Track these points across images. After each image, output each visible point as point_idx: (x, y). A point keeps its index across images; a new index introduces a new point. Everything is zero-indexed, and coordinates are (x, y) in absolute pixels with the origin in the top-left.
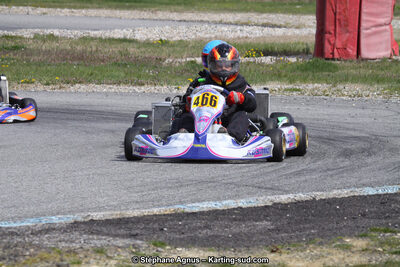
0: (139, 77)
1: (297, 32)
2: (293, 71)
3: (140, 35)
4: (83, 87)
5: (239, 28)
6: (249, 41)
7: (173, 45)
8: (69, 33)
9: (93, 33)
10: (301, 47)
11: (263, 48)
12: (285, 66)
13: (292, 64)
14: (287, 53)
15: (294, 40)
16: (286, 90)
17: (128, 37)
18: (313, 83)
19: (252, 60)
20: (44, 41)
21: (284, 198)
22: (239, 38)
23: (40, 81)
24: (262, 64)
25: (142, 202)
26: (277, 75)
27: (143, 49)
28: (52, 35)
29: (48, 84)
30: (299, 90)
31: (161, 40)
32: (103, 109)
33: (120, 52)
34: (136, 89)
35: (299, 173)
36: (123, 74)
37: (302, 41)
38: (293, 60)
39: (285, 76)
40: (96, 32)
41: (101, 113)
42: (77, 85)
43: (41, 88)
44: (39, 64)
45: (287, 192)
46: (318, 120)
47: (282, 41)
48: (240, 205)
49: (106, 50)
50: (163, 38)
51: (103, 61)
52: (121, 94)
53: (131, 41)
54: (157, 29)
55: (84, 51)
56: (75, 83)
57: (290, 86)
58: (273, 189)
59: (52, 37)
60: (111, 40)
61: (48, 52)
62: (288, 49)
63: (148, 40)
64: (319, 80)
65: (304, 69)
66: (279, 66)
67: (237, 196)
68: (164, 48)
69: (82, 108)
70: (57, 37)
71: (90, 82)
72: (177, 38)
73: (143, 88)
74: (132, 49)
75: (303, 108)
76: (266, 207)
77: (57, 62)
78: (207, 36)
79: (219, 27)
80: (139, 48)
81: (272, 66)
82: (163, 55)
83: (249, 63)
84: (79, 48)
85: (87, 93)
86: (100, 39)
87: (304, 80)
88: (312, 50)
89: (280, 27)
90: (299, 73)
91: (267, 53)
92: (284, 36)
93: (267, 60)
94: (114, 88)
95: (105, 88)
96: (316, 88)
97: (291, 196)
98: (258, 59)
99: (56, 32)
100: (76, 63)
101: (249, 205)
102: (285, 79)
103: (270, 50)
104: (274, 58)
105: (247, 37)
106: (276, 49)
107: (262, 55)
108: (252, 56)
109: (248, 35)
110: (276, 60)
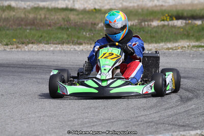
0: (79, 38)
2: (199, 31)
6: (164, 8)
9: (42, 4)
11: (175, 14)
12: (193, 28)
13: (198, 26)
16: (193, 46)
17: (69, 7)
19: (166, 23)
22: (156, 6)
23: (1, 42)
24: (174, 27)
26: (186, 35)
27: (81, 16)
29: (7, 45)
31: (95, 9)
33: (63, 19)
34: (76, 47)
36: (66, 36)
38: (199, 22)
39: (193, 36)
40: (44, 3)
42: (30, 45)
43: (2, 48)
47: (190, 8)
49: (53, 17)
50: (97, 8)
51: (50, 26)
53: (72, 10)
55: (35, 19)
56: (28, 43)
57: (197, 44)
62: (195, 14)
63: (85, 9)
66: (188, 28)
68: (97, 15)
70: (14, 7)
71: (40, 43)
72: (107, 7)
73: (81, 47)
74: (72, 16)
77: (14, 27)
80: (78, 15)
81: (182, 28)
82: (97, 21)
83: (164, 26)
85: (38, 52)
91: (178, 17)
92: (192, 4)
93: (179, 23)
94: (59, 47)
95: (52, 48)
98: (171, 23)
99: (13, 4)
100: (29, 28)
102: (193, 38)
103: (181, 15)
104: (184, 21)
105: (162, 6)
106: (185, 14)
107: (174, 19)
108: (167, 20)
109: (164, 4)
110: (186, 23)
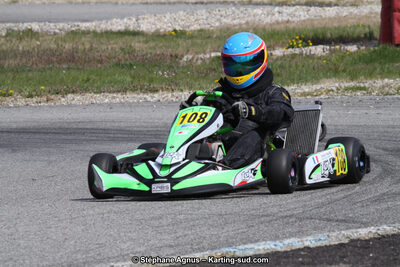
0: (151, 81)
1: (354, 10)
2: (354, 63)
3: (147, 25)
4: (77, 99)
5: (277, 9)
6: (291, 26)
7: (192, 37)
8: (51, 27)
9: (84, 26)
10: (361, 32)
11: (311, 34)
12: (343, 57)
13: (351, 54)
14: (344, 40)
15: (352, 22)
16: (347, 89)
17: (131, 28)
18: (382, 78)
19: (297, 51)
20: (20, 39)
21: (363, 233)
22: (278, 23)
23: (20, 92)
24: (311, 57)
25: (178, 245)
26: (333, 70)
27: (152, 44)
28: (30, 30)
29: (31, 96)
30: (364, 89)
31: (175, 31)
32: (108, 125)
33: (122, 49)
34: (148, 97)
35: (379, 199)
36: (129, 79)
37: (362, 23)
38: (353, 48)
39: (344, 71)
40: (87, 24)
41: (105, 131)
42: (69, 96)
43: (21, 102)
44: (16, 70)
45: (366, 225)
46: (394, 127)
47: (336, 25)
48: (307, 244)
49: (104, 47)
50: (178, 28)
51: (101, 62)
52: (130, 105)
53: (135, 34)
54: (168, 16)
55: (75, 51)
56: (67, 92)
57: (352, 84)
58: (347, 222)
59: (30, 33)
60: (109, 34)
61: (26, 54)
62: (345, 34)
63: (157, 31)
64: (389, 74)
65: (368, 60)
66: (334, 58)
67: (300, 233)
68: (180, 41)
69: (81, 126)
70: (37, 33)
71: (86, 90)
72: (196, 27)
73: (156, 95)
74: (138, 45)
75: (373, 112)
76: (342, 245)
77: (40, 66)
78: (235, 22)
79: (250, 10)
80: (146, 42)
81: (325, 58)
82: (180, 51)
83: (294, 56)
84: (68, 46)
85: (85, 107)
86: (95, 32)
87: (370, 75)
88: (377, 34)
89: (329, 5)
90: (361, 66)
91: (317, 41)
92: (338, 18)
93: (318, 50)
94: (119, 98)
95: (106, 98)
96: (387, 85)
97: (373, 229)
98: (306, 50)
99: (35, 27)
100: (65, 66)
101: (319, 244)
102: (344, 74)
103: (321, 36)
104: (328, 47)
105: (288, 21)
106: (329, 35)
107: (311, 44)
108: (297, 46)
109: (290, 18)
110: (330, 50)
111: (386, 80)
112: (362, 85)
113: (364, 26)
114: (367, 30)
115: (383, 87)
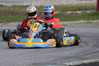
1: (90, 2)
2: (89, 16)
4: (13, 24)
5: (69, 1)
8: (8, 4)
9: (16, 4)
12: (86, 14)
13: (88, 13)
15: (89, 5)
16: (86, 23)
18: (96, 20)
21: (86, 62)
22: (69, 4)
24: (77, 14)
26: (83, 17)
29: (1, 23)
30: (91, 23)
39: (86, 18)
40: (18, 4)
45: (87, 59)
46: (98, 33)
47: (85, 5)
48: (70, 64)
49: (22, 10)
50: (42, 5)
51: (20, 14)
54: (40, 2)
55: (13, 11)
56: (10, 22)
57: (88, 21)
58: (82, 59)
59: (2, 6)
61: (1, 11)
62: (87, 8)
63: (36, 6)
64: (98, 19)
65: (93, 15)
66: (84, 14)
67: (69, 61)
68: (42, 9)
75: (93, 29)
76: (79, 65)
77: (4, 15)
78: (58, 4)
79: (62, 1)
81: (81, 14)
83: (73, 13)
87: (93, 19)
90: (91, 17)
92: (85, 4)
93: (79, 12)
96: (97, 22)
97: (89, 61)
98: (76, 12)
99: (3, 4)
101: (73, 64)
102: (86, 19)
103: (80, 9)
104: (82, 11)
105: (72, 4)
106: (82, 8)
107: (78, 10)
108: (74, 11)
109: (72, 3)
111: (97, 21)
112: (90, 22)
113: (92, 6)
114: (93, 7)
115: (96, 22)
